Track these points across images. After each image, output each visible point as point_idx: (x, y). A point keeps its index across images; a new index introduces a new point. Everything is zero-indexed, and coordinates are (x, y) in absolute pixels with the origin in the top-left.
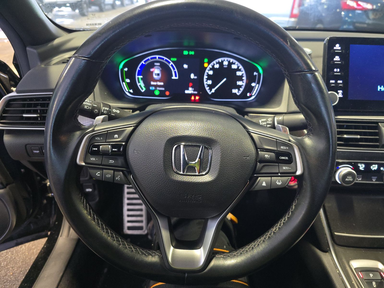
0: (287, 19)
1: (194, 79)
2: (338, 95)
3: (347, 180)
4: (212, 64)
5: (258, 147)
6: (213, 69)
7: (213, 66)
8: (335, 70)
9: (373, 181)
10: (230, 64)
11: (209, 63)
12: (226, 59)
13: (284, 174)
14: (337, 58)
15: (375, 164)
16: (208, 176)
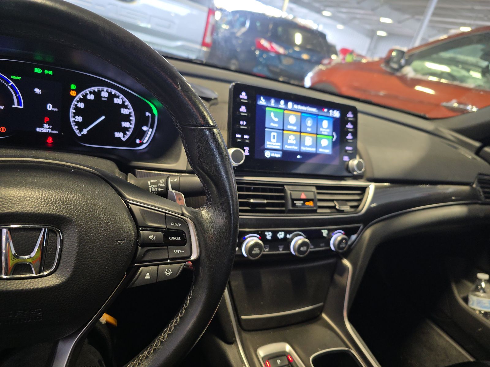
0: (198, 47)
1: (51, 111)
2: (244, 152)
3: (253, 252)
4: (83, 93)
5: (140, 224)
6: (84, 100)
7: (85, 96)
8: (241, 123)
9: (279, 251)
10: (111, 97)
11: (78, 91)
12: (105, 89)
13: (176, 260)
14: (243, 109)
15: (281, 231)
16: (54, 276)
